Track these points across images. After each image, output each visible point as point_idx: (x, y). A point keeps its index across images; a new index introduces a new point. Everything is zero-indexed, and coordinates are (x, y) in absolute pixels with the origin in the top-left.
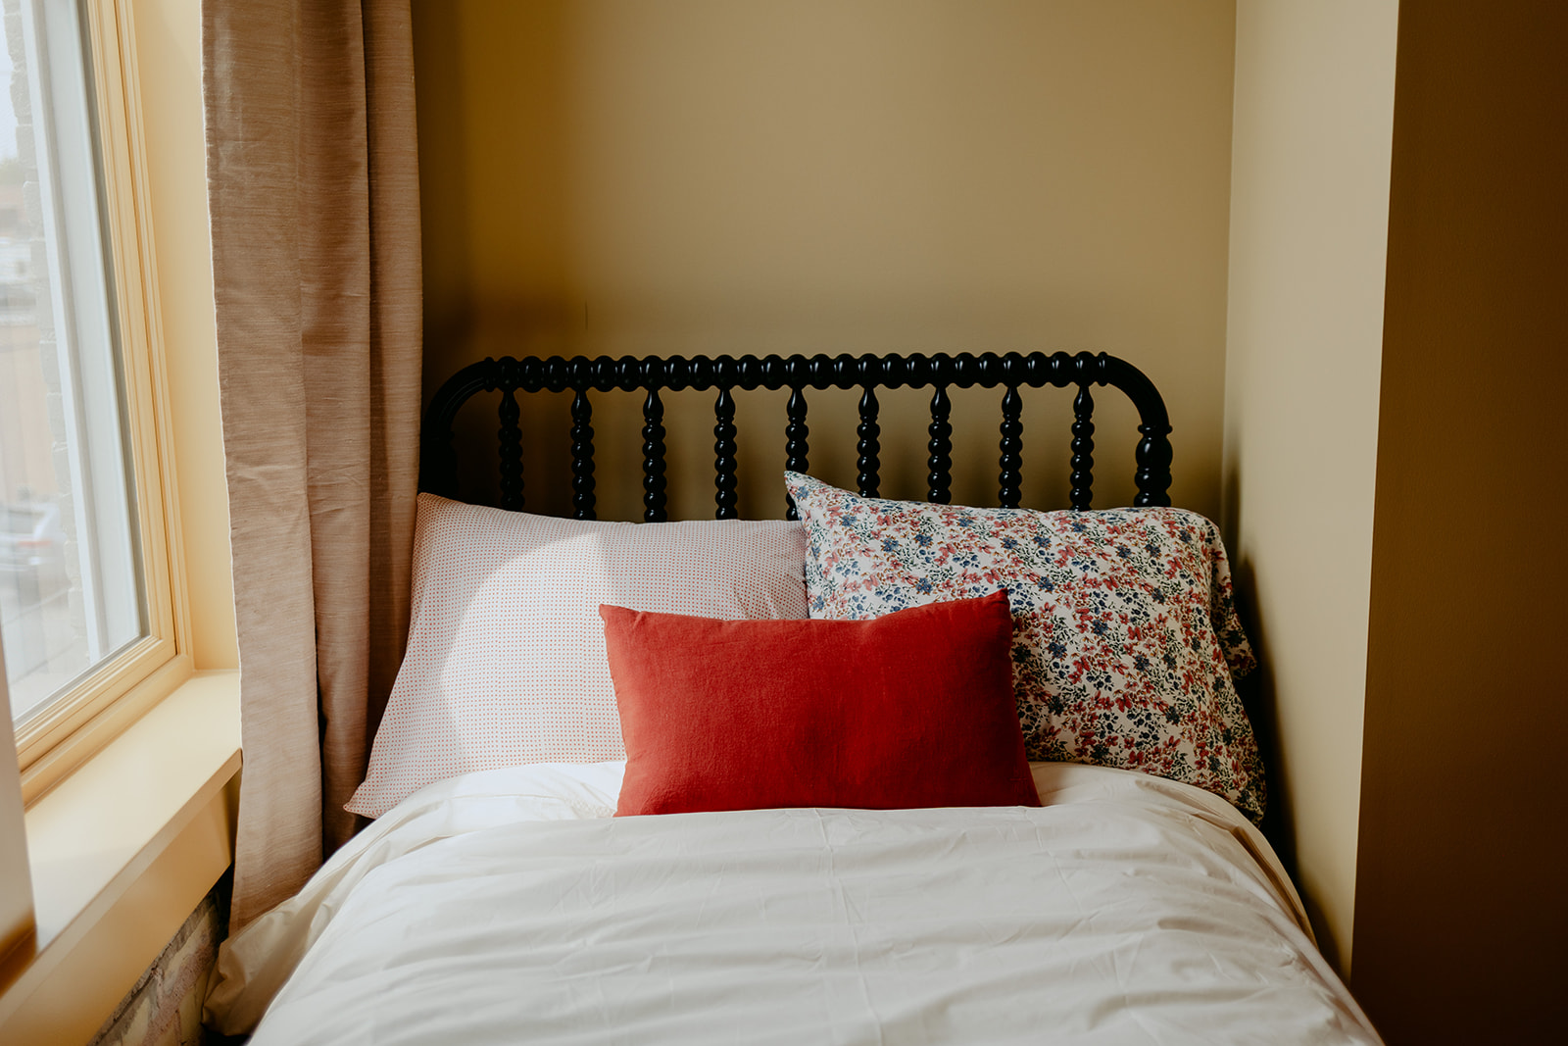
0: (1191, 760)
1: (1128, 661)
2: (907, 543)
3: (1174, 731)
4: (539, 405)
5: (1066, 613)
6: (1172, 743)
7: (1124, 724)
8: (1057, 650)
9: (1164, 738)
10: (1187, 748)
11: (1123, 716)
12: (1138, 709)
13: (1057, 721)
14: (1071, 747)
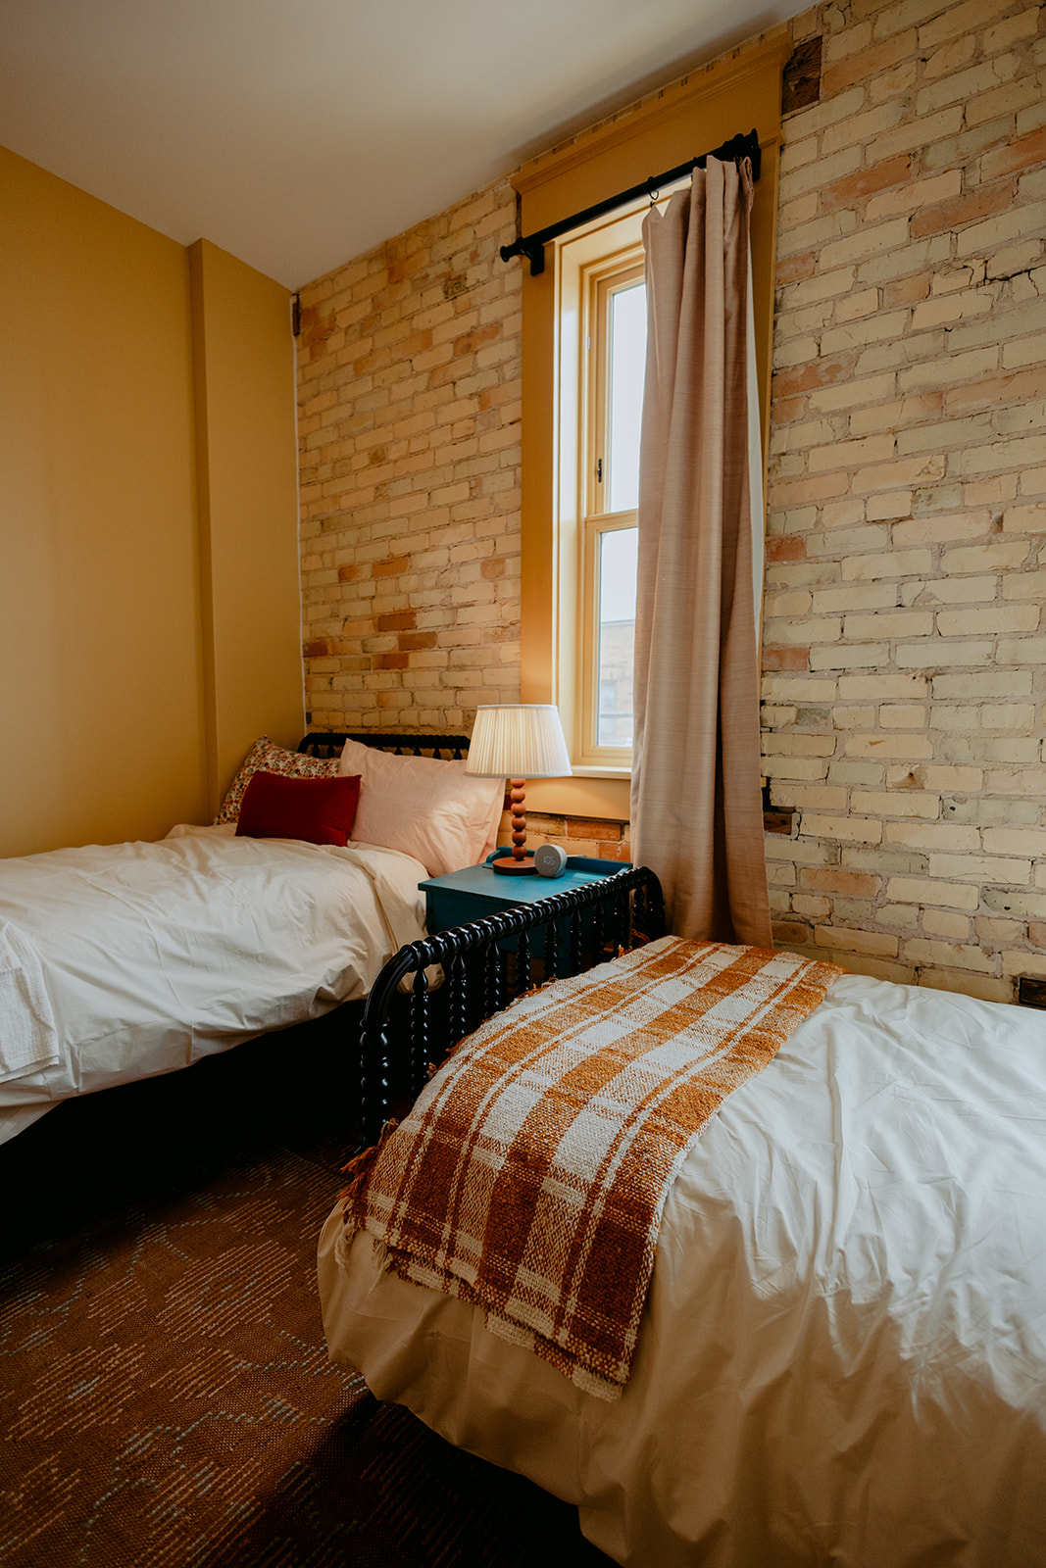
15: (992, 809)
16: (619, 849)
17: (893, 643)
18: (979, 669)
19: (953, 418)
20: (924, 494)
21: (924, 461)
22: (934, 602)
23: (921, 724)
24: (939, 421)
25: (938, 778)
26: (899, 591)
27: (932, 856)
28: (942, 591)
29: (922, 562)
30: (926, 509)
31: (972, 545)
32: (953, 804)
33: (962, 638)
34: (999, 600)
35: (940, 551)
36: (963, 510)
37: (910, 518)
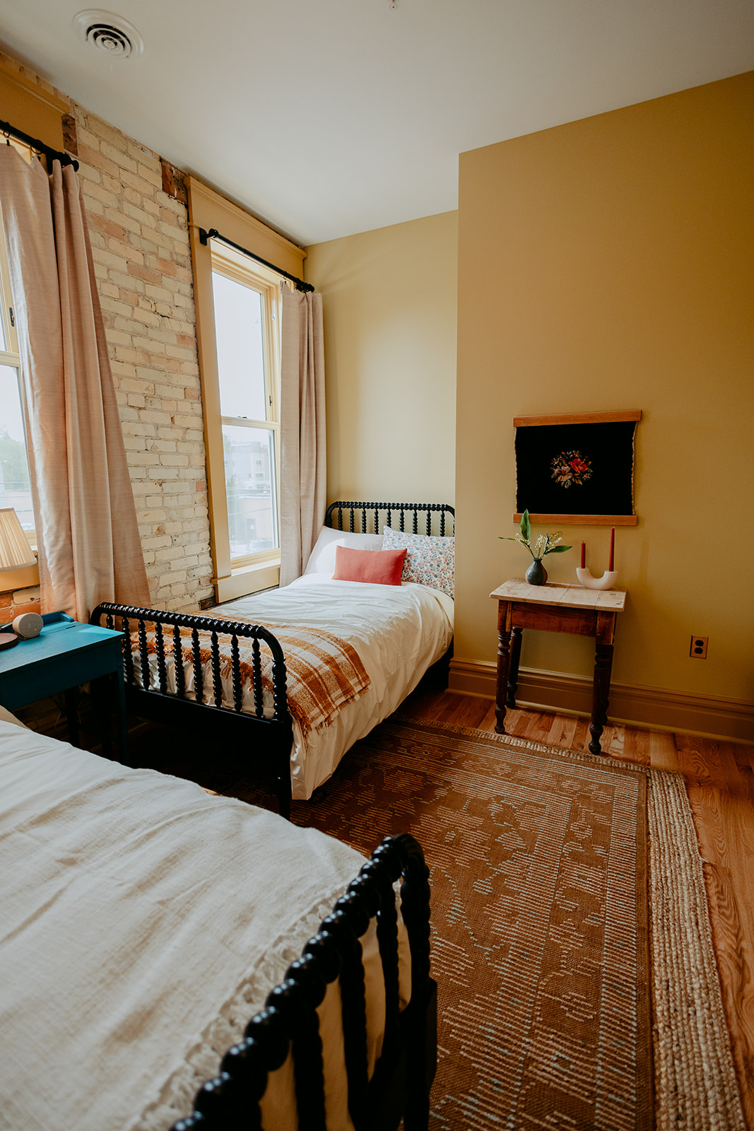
0: (439, 585)
1: (429, 565)
2: (396, 539)
3: (436, 579)
4: (347, 511)
5: (419, 555)
6: (435, 582)
7: (425, 577)
8: (415, 561)
9: (433, 580)
10: (438, 584)
11: (425, 575)
12: (428, 574)
13: (412, 574)
14: (415, 580)
15: (186, 537)
16: (12, 611)
17: (147, 467)
18: (175, 481)
19: (154, 368)
20: (149, 399)
21: (146, 384)
22: (158, 450)
23: (161, 505)
24: (149, 368)
25: (169, 527)
26: (146, 443)
27: (171, 562)
28: (161, 445)
29: (151, 431)
30: (150, 406)
31: (167, 427)
32: (175, 538)
33: (169, 467)
34: (177, 453)
35: (157, 427)
36: (163, 411)
37: (144, 409)
